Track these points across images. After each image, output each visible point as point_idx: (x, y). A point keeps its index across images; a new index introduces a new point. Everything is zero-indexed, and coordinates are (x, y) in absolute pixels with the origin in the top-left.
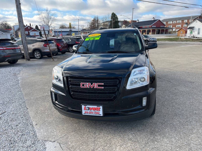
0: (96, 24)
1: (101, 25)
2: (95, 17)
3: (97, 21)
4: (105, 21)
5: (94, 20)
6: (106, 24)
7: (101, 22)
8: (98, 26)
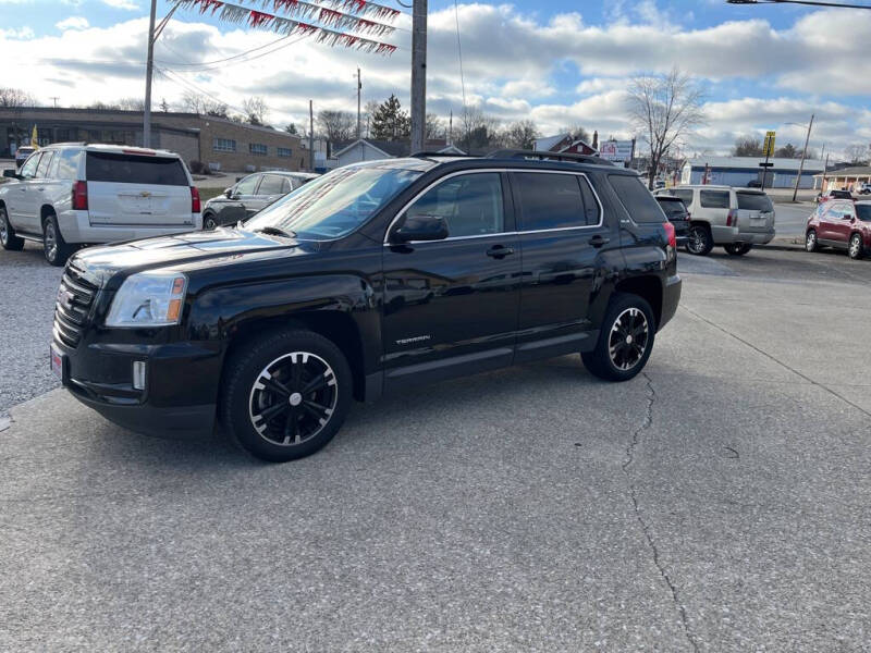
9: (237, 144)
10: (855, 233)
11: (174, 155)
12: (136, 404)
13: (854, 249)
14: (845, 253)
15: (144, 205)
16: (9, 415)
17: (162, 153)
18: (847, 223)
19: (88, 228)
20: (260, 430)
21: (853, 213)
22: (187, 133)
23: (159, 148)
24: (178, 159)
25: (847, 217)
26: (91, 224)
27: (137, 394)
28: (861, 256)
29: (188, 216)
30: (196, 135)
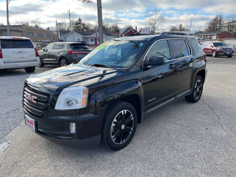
0: (218, 25)
1: (225, 26)
2: (217, 16)
3: (220, 20)
4: (232, 21)
5: (215, 20)
6: (232, 24)
7: (226, 22)
8: (220, 27)
9: (34, 34)
10: (214, 50)
11: (28, 38)
12: (71, 139)
13: (214, 55)
14: (212, 56)
15: (21, 55)
16: (6, 141)
17: (24, 38)
18: (211, 48)
19: (3, 64)
20: (114, 140)
21: (213, 45)
22: (18, 31)
23: (23, 36)
24: (29, 40)
25: (212, 46)
26: (4, 63)
27: (72, 135)
28: (216, 56)
29: (35, 58)
30: (21, 31)
